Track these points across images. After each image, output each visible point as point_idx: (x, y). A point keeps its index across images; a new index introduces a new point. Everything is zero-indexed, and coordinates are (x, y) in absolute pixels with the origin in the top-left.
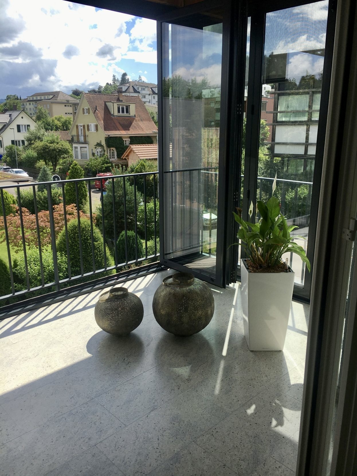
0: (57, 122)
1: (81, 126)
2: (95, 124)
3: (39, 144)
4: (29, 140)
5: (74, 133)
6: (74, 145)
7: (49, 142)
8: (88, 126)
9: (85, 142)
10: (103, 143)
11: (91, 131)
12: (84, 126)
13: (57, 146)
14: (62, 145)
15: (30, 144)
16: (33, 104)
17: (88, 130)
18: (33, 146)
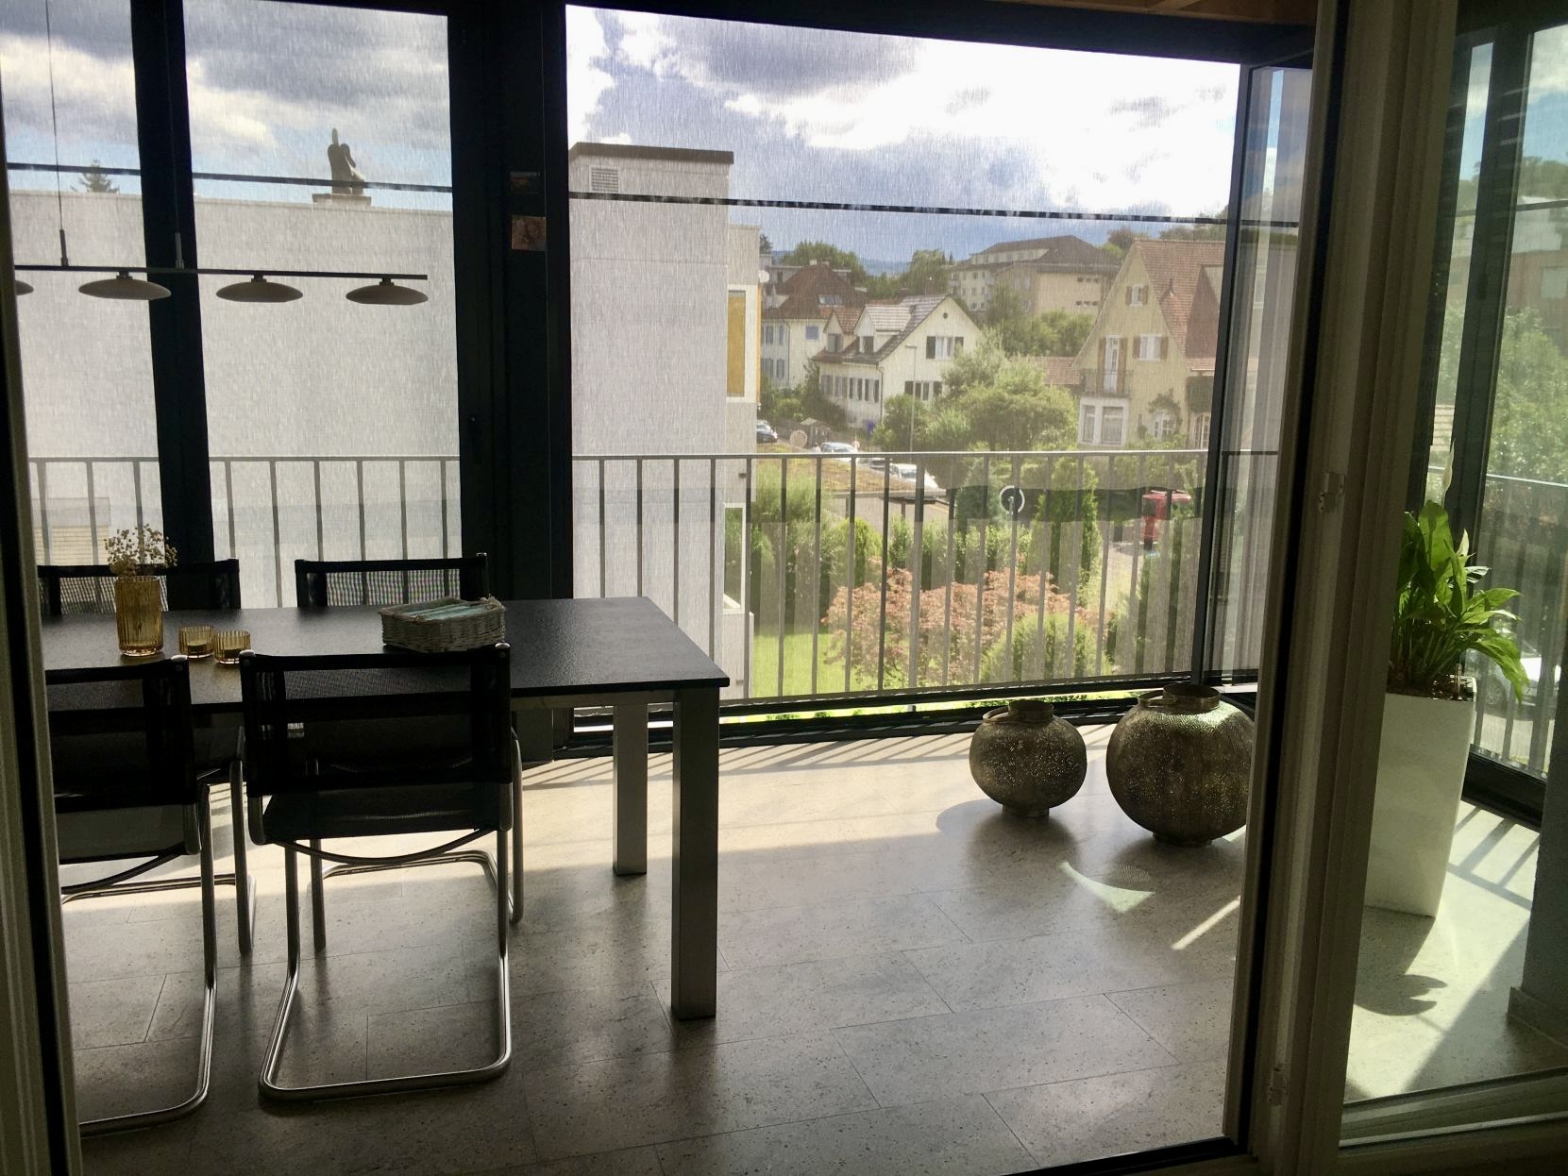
0: (1045, 330)
1: (1115, 342)
2: (1160, 335)
3: (979, 393)
4: (955, 381)
5: (1092, 362)
6: (1085, 401)
7: (1009, 388)
8: (1137, 342)
9: (1122, 393)
10: (1180, 396)
11: (1145, 356)
12: (1123, 342)
13: (1033, 400)
14: (1048, 400)
15: (956, 394)
16: (984, 276)
17: (1136, 353)
18: (962, 399)
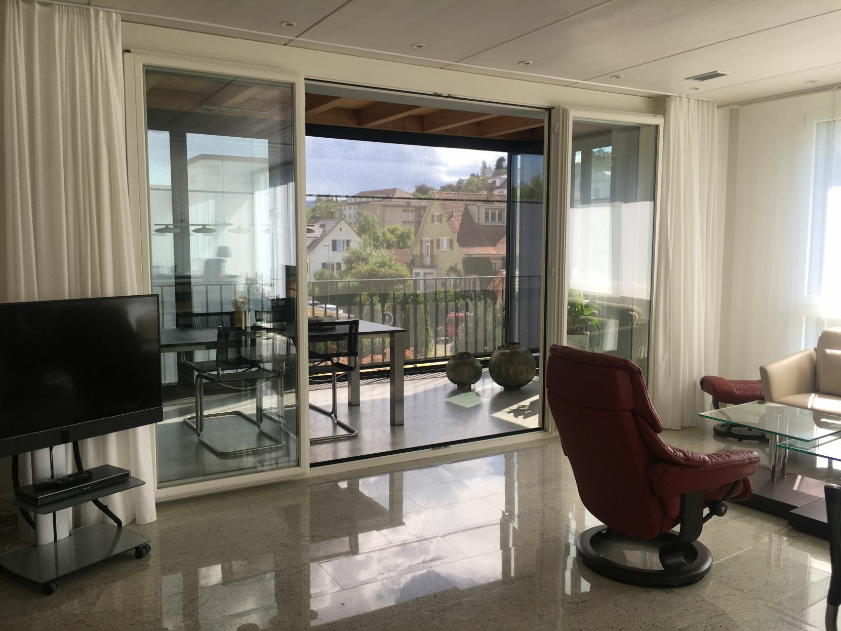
0: (389, 236)
1: (428, 242)
2: (450, 238)
3: (363, 268)
4: (349, 262)
5: (416, 252)
6: (415, 270)
7: (377, 265)
8: (438, 241)
9: (433, 266)
10: (460, 267)
11: (443, 248)
12: (432, 242)
13: (390, 271)
14: (397, 270)
15: (350, 268)
16: (355, 209)
17: (438, 247)
18: (354, 271)
